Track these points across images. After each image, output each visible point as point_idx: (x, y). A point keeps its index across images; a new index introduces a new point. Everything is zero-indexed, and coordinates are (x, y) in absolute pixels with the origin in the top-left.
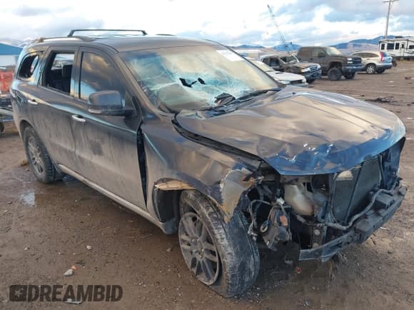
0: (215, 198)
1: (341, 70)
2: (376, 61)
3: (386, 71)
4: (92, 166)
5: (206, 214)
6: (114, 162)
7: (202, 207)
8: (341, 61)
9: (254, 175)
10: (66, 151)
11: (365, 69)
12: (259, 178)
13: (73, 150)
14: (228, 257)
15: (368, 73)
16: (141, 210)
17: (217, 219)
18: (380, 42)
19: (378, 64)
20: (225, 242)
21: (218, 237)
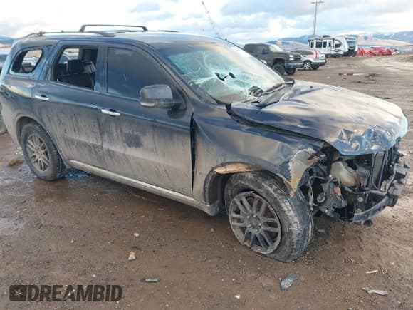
0: (284, 175)
1: (284, 66)
2: (311, 58)
3: (320, 68)
4: (126, 158)
5: (271, 190)
6: (156, 152)
7: (265, 186)
8: (284, 58)
9: (317, 155)
10: (87, 145)
11: (302, 66)
12: (322, 156)
13: (99, 144)
14: (295, 225)
15: (305, 70)
16: (183, 196)
17: (281, 194)
18: (310, 41)
19: (313, 61)
20: (291, 213)
21: (286, 209)
